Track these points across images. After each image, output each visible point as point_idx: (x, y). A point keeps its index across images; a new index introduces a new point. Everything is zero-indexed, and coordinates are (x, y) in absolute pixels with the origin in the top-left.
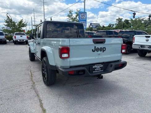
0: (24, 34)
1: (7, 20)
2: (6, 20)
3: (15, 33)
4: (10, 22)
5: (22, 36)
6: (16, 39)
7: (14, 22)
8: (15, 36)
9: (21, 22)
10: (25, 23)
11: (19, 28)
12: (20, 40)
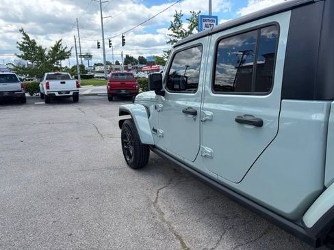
0: (67, 77)
1: (24, 43)
2: (21, 43)
3: (46, 74)
4: (30, 49)
5: (64, 83)
6: (51, 90)
7: (40, 48)
8: (47, 84)
9: (56, 48)
10: (66, 51)
11: (53, 62)
12: (60, 93)
